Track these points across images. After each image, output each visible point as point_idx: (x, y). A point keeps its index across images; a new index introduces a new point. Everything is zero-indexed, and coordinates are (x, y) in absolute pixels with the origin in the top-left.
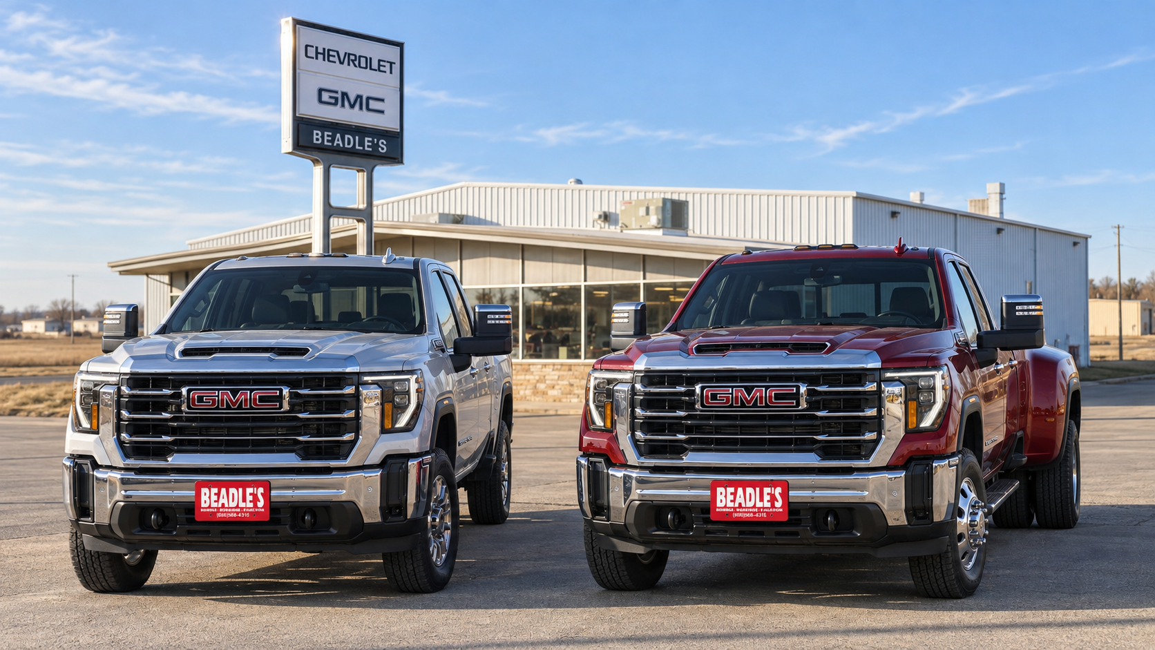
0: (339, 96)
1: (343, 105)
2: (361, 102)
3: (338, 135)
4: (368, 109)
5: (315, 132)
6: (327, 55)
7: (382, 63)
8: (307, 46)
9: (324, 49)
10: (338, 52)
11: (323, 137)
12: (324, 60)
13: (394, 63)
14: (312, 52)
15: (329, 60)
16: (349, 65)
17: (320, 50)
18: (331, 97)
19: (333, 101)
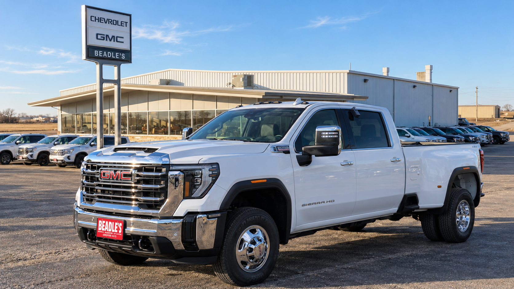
0: (105, 36)
1: (107, 40)
2: (114, 38)
3: (105, 52)
4: (117, 41)
5: (95, 51)
6: (100, 20)
7: (122, 23)
8: (91, 16)
9: (98, 18)
10: (104, 19)
11: (99, 53)
12: (98, 22)
13: (127, 23)
14: (93, 19)
15: (100, 22)
16: (109, 23)
17: (97, 18)
18: (101, 37)
19: (103, 38)
